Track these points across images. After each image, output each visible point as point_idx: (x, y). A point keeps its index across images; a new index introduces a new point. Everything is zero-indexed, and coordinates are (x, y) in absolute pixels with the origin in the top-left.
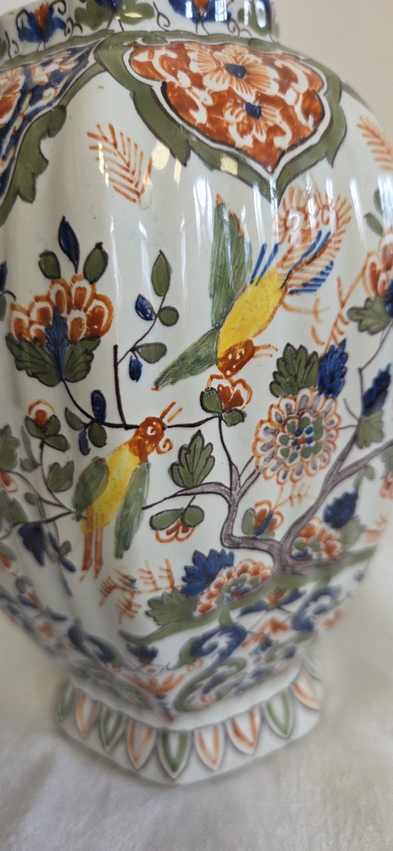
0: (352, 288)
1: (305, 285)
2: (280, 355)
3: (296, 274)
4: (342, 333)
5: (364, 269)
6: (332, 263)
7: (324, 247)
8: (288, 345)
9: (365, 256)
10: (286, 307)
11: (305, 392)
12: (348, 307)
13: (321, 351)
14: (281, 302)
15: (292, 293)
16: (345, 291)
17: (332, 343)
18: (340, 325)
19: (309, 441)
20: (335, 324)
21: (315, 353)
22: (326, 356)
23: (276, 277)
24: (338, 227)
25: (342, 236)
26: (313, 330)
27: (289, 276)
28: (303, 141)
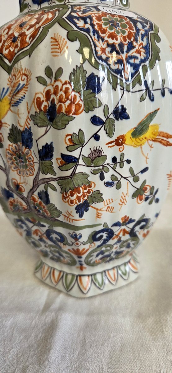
0: (31, 107)
1: (15, 103)
2: (10, 127)
3: (13, 99)
4: (29, 124)
5: (34, 99)
6: (24, 96)
7: (21, 89)
8: (13, 125)
9: (35, 94)
10: (11, 111)
11: (19, 143)
12: (30, 114)
13: (22, 129)
14: (10, 109)
15: (13, 106)
16: (29, 108)
17: (26, 127)
18: (28, 120)
19: (23, 162)
20: (27, 120)
21: (19, 129)
22: (23, 132)
23: (7, 100)
24: (27, 82)
26: (18, 121)
27: (11, 100)
28: (23, 49)
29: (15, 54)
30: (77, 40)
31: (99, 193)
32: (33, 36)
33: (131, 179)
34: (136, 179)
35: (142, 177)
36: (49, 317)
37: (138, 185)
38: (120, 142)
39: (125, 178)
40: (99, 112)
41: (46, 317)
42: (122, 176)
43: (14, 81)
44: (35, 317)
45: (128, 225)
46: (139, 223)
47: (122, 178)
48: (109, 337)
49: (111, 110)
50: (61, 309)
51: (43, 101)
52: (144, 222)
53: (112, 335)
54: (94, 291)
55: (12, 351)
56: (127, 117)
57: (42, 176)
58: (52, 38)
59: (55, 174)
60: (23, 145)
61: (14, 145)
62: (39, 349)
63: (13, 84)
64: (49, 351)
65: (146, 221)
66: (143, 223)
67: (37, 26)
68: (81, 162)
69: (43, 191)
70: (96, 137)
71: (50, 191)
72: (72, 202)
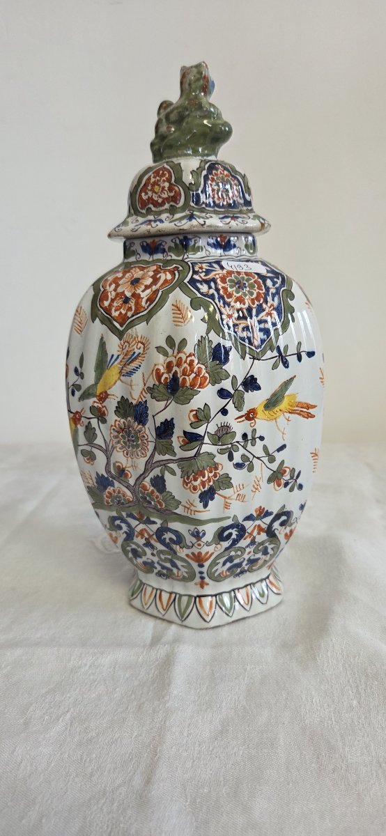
0: (149, 377)
1: (127, 373)
2: (119, 400)
3: (125, 368)
4: (145, 397)
5: (153, 371)
6: (140, 366)
7: (136, 358)
8: (123, 397)
9: (153, 365)
10: (121, 381)
11: (129, 418)
12: (147, 386)
13: (135, 403)
14: (119, 378)
15: (123, 375)
16: (146, 379)
17: (140, 400)
18: (144, 393)
19: (133, 441)
20: (142, 392)
21: (132, 403)
22: (137, 405)
23: (117, 368)
24: (144, 351)
25: (145, 355)
26: (131, 393)
27: (122, 369)
28: (138, 314)
29: (129, 318)
30: (202, 308)
31: (227, 477)
32: (150, 300)
33: (266, 460)
34: (272, 460)
35: (279, 457)
36: (162, 651)
37: (274, 466)
38: (250, 415)
39: (258, 458)
40: (227, 385)
41: (158, 652)
42: (254, 456)
43: (127, 349)
44: (143, 652)
45: (264, 520)
46: (278, 517)
47: (255, 458)
48: (245, 670)
49: (240, 380)
50: (177, 640)
51: (163, 374)
52: (284, 516)
53: (248, 668)
54: (219, 618)
55: (117, 689)
56: (259, 388)
57: (158, 457)
58: (173, 305)
59: (175, 454)
60: (135, 421)
61: (122, 420)
62: (155, 685)
63: (125, 351)
64: (169, 685)
65: (288, 514)
66: (284, 518)
67: (154, 288)
68: (206, 440)
69: (158, 476)
70: (224, 411)
71: (167, 476)
72: (195, 488)
